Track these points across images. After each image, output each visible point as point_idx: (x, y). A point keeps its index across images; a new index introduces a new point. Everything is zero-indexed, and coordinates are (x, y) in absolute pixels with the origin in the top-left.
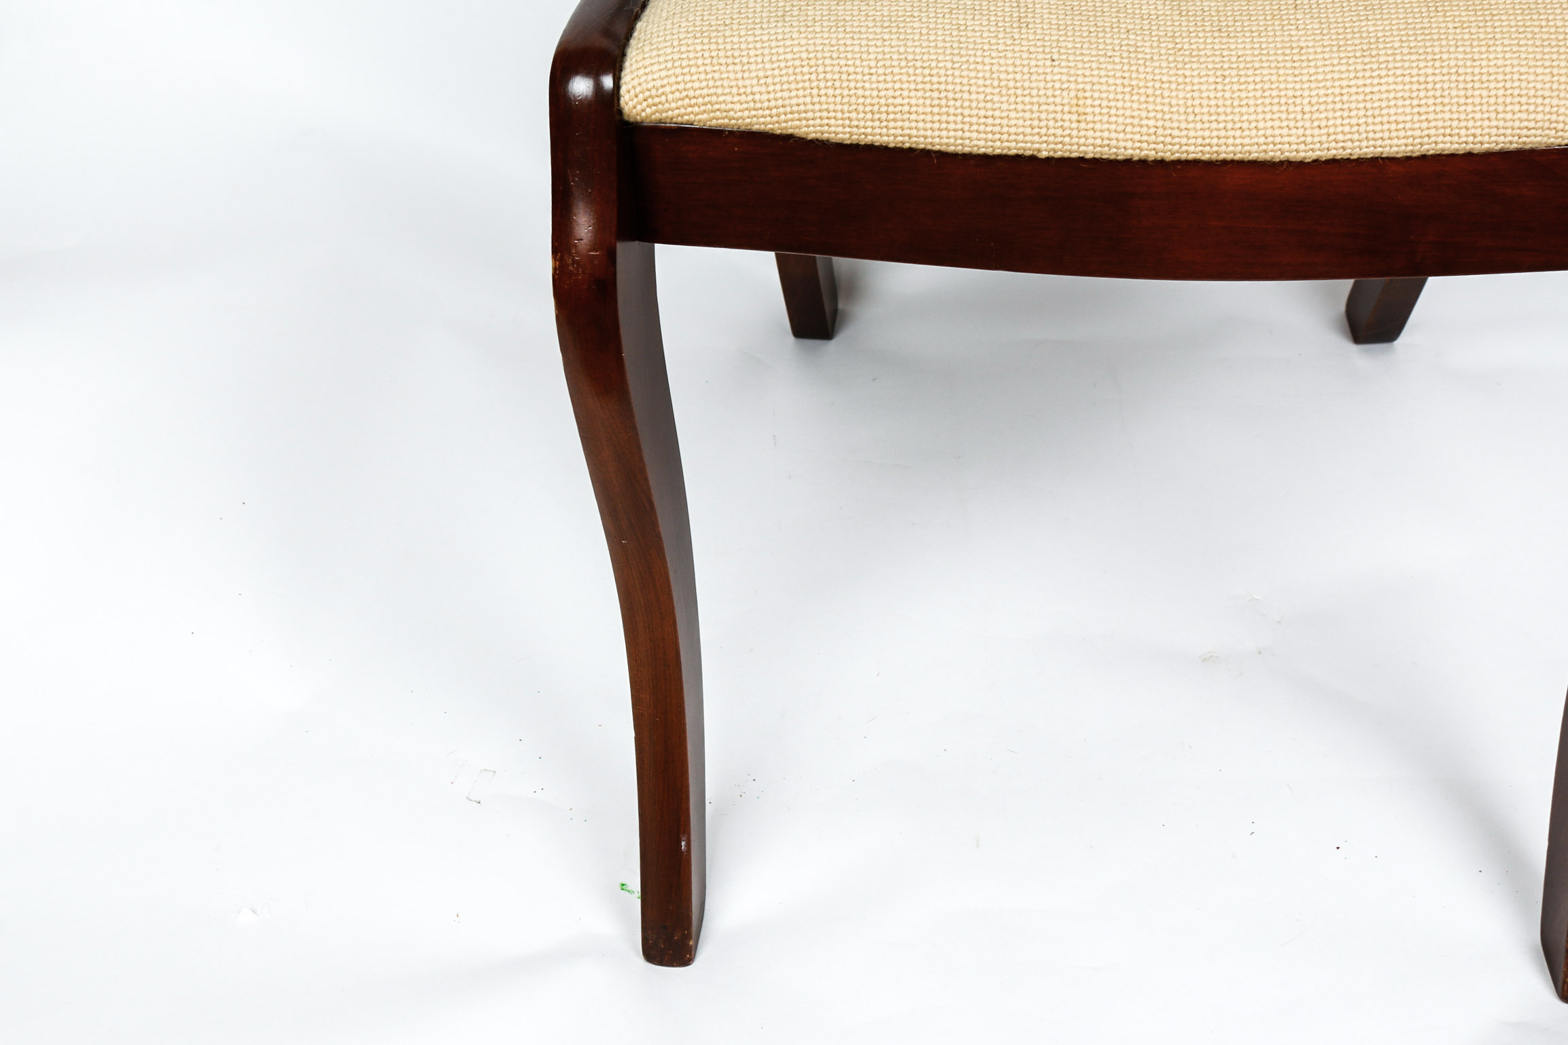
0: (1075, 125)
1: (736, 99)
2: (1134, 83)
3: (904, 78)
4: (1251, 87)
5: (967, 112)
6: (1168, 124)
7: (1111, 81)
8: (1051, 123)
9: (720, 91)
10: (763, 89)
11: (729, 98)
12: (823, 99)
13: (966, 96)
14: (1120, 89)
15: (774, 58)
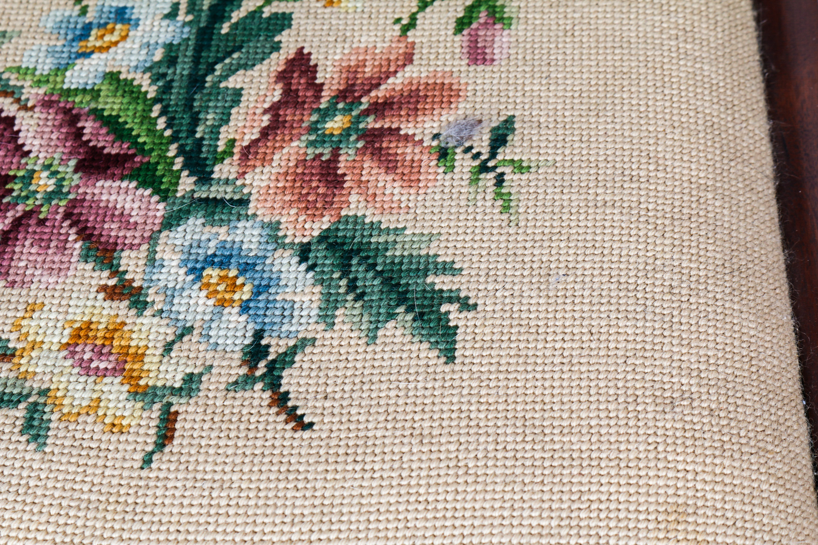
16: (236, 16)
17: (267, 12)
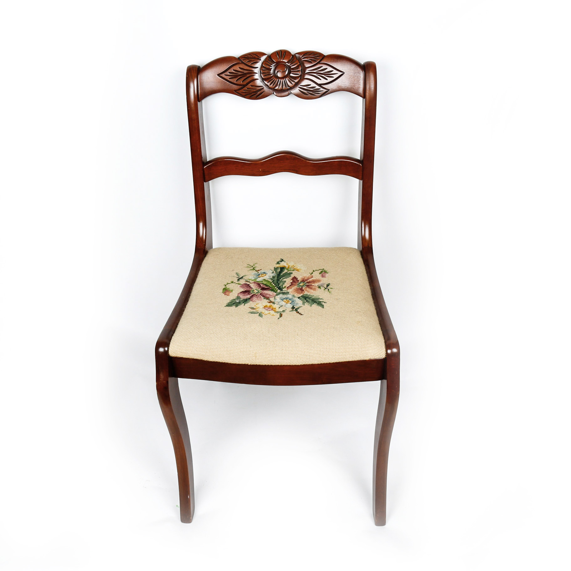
0: (255, 359)
1: (191, 353)
2: (266, 351)
3: (223, 349)
4: (288, 351)
5: (234, 356)
6: (272, 359)
7: (261, 350)
8: (250, 358)
9: (188, 351)
10: (196, 351)
11: (189, 353)
12: (207, 353)
13: (234, 353)
14: (263, 352)
15: (198, 345)
16: (283, 273)
17: (288, 272)
